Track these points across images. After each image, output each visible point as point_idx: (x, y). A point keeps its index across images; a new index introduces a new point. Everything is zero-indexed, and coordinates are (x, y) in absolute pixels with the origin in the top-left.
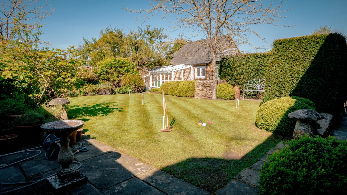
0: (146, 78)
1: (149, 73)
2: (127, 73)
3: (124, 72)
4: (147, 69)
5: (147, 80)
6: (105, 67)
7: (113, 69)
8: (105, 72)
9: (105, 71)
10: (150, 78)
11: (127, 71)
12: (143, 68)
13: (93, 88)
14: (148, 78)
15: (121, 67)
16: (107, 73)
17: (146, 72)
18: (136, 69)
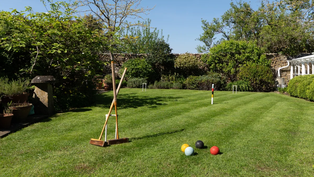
0: (282, 71)
1: (289, 64)
2: (248, 62)
3: (244, 61)
4: (284, 56)
5: (285, 73)
6: (217, 53)
7: (229, 56)
8: (217, 60)
9: (217, 58)
10: (290, 71)
11: (248, 59)
12: (278, 55)
13: (193, 80)
14: (286, 71)
15: (240, 54)
16: (220, 61)
17: (283, 61)
18: (263, 56)
